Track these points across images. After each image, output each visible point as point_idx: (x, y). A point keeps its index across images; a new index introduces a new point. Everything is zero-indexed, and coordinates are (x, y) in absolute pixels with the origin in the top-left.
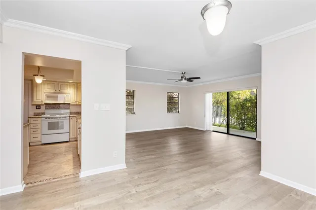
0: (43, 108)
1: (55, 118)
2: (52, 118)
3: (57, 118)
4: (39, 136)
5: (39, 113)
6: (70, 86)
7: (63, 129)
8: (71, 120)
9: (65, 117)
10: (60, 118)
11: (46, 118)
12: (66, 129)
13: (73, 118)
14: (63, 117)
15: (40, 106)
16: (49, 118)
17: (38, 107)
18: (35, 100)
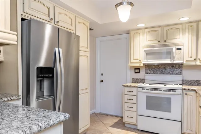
0: (143, 72)
1: (156, 89)
2: (152, 89)
3: (160, 90)
4: (134, 115)
5: (138, 79)
6: (184, 30)
7: (170, 111)
8: (185, 97)
9: (174, 91)
10: (165, 90)
11: (144, 89)
12: (175, 112)
13: (188, 93)
14: (169, 90)
15: (139, 69)
16: (148, 89)
17: (137, 70)
18: (132, 60)
